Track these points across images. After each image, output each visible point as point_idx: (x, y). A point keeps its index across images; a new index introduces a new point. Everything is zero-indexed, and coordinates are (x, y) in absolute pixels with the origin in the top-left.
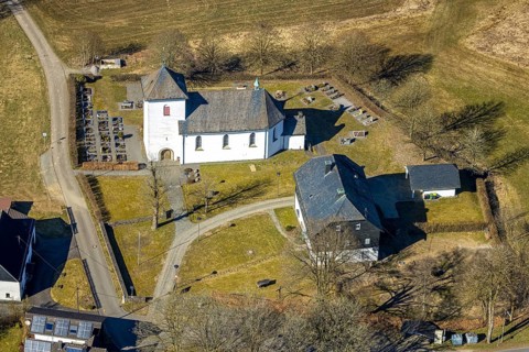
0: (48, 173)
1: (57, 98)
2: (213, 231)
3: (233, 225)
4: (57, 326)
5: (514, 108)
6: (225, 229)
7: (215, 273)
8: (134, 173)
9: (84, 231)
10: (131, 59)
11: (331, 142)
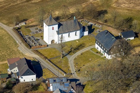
0: (23, 51)
1: (12, 34)
2: (77, 56)
3: (82, 54)
4: (57, 80)
5: (135, 18)
6: (80, 55)
7: (84, 65)
8: (46, 48)
9: (42, 62)
10: (27, 22)
11: (94, 32)
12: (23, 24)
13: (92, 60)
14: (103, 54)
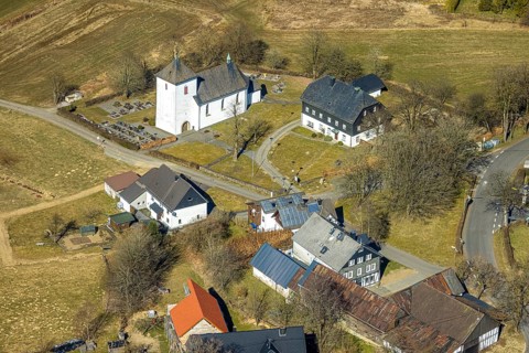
0: (124, 157)
1: (65, 125)
3: (279, 144)
4: (279, 203)
6: (276, 147)
7: (301, 168)
8: (176, 143)
10: (83, 92)
12: (76, 97)
13: (312, 154)
14: (333, 135)
